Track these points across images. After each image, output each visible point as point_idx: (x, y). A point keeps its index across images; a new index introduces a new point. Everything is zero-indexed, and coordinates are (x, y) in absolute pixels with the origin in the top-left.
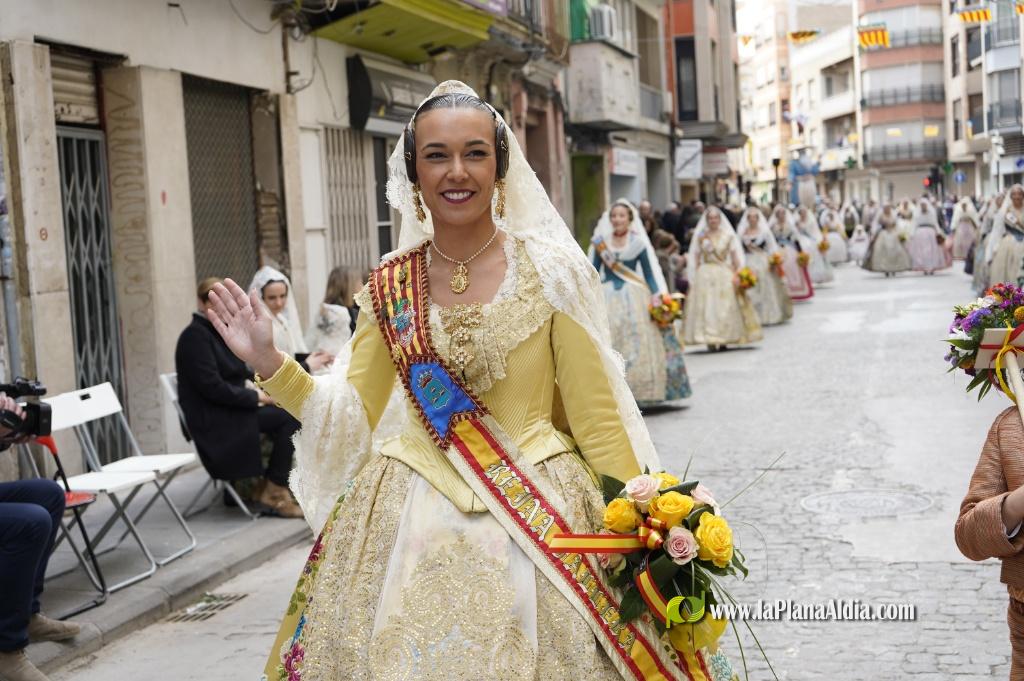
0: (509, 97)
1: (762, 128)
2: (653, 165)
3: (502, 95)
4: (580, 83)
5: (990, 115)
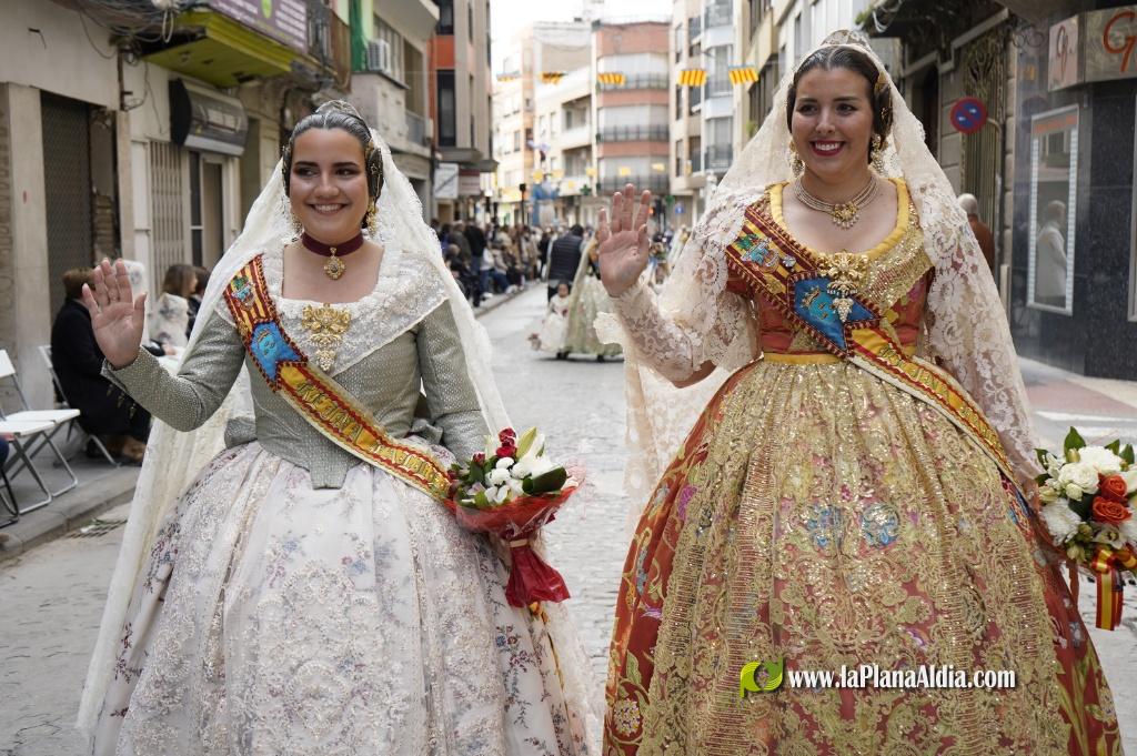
1: (508, 154)
5: (707, 156)
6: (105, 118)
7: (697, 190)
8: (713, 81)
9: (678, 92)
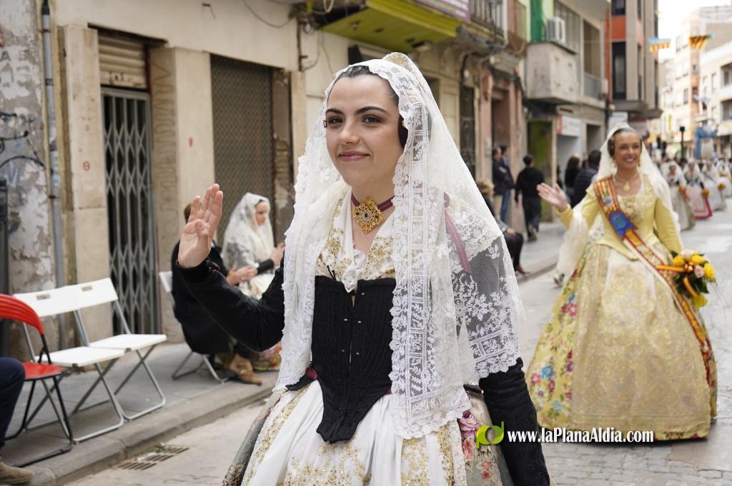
0: (479, 79)
1: (678, 106)
2: (592, 130)
3: (474, 78)
4: (535, 71)
6: (283, 77)
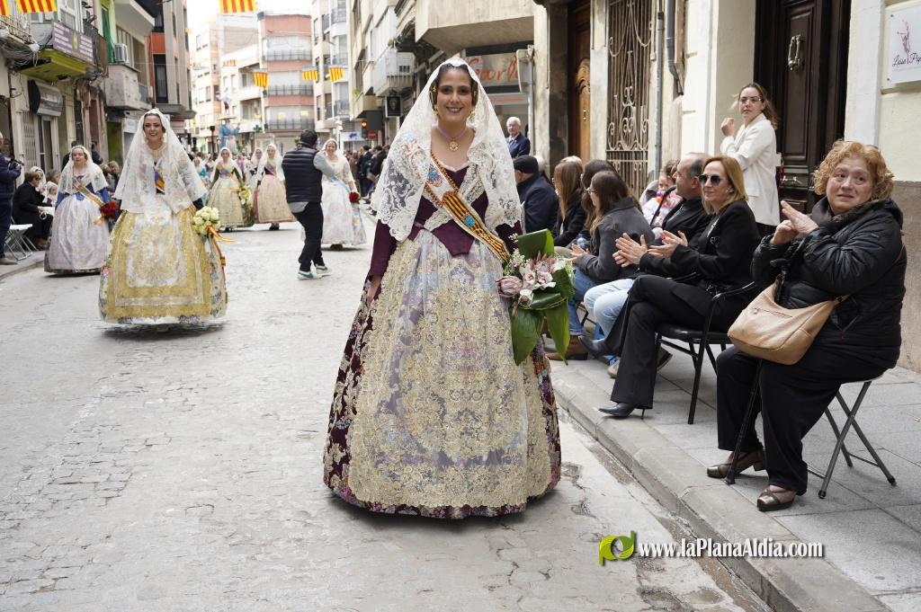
5: (336, 107)
7: (331, 129)
8: (337, 58)
9: (317, 63)
